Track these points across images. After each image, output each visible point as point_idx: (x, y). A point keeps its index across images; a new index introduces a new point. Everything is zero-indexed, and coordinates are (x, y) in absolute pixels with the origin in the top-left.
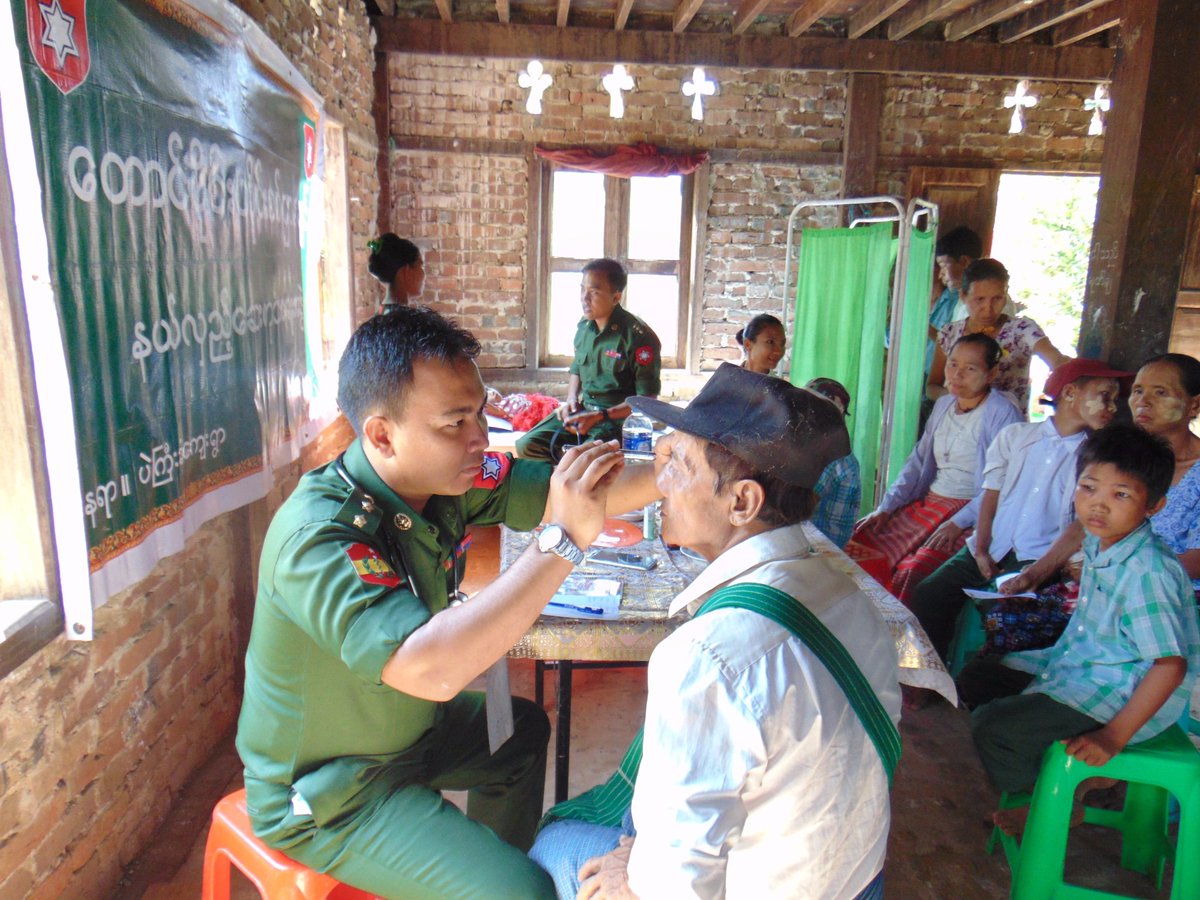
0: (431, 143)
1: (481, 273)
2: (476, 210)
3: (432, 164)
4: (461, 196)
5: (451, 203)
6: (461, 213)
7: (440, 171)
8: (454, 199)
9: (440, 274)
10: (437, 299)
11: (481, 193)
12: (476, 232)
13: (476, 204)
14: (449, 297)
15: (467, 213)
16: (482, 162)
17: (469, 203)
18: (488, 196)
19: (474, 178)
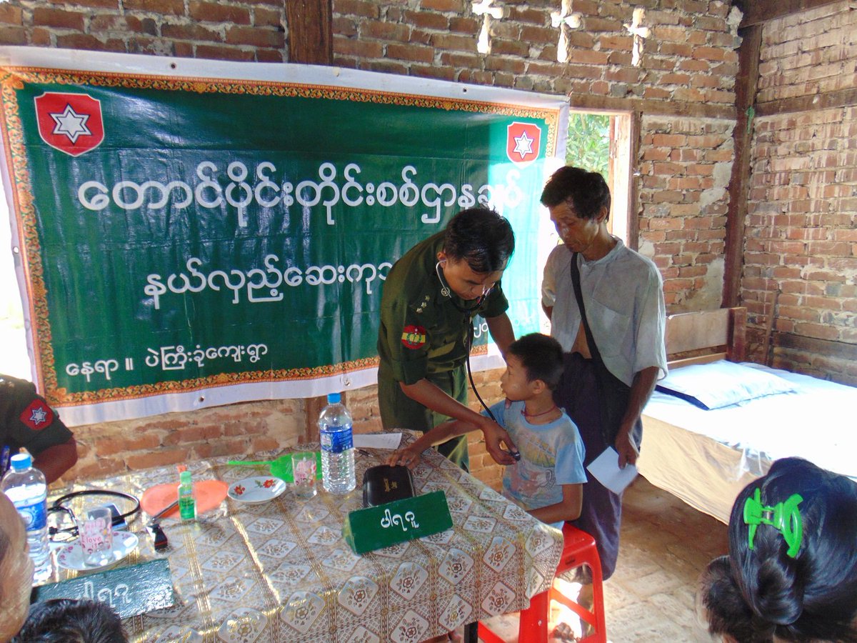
0: (790, 105)
1: (830, 238)
2: (833, 169)
3: (792, 125)
4: (815, 155)
5: (804, 164)
6: (815, 173)
7: (798, 131)
8: (807, 159)
9: (787, 238)
10: (782, 263)
11: (839, 149)
12: (829, 193)
13: (832, 162)
14: (794, 261)
15: (821, 172)
16: (844, 114)
17: (824, 162)
18: (847, 151)
19: (832, 135)
